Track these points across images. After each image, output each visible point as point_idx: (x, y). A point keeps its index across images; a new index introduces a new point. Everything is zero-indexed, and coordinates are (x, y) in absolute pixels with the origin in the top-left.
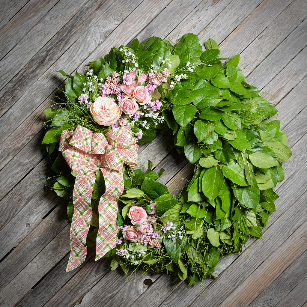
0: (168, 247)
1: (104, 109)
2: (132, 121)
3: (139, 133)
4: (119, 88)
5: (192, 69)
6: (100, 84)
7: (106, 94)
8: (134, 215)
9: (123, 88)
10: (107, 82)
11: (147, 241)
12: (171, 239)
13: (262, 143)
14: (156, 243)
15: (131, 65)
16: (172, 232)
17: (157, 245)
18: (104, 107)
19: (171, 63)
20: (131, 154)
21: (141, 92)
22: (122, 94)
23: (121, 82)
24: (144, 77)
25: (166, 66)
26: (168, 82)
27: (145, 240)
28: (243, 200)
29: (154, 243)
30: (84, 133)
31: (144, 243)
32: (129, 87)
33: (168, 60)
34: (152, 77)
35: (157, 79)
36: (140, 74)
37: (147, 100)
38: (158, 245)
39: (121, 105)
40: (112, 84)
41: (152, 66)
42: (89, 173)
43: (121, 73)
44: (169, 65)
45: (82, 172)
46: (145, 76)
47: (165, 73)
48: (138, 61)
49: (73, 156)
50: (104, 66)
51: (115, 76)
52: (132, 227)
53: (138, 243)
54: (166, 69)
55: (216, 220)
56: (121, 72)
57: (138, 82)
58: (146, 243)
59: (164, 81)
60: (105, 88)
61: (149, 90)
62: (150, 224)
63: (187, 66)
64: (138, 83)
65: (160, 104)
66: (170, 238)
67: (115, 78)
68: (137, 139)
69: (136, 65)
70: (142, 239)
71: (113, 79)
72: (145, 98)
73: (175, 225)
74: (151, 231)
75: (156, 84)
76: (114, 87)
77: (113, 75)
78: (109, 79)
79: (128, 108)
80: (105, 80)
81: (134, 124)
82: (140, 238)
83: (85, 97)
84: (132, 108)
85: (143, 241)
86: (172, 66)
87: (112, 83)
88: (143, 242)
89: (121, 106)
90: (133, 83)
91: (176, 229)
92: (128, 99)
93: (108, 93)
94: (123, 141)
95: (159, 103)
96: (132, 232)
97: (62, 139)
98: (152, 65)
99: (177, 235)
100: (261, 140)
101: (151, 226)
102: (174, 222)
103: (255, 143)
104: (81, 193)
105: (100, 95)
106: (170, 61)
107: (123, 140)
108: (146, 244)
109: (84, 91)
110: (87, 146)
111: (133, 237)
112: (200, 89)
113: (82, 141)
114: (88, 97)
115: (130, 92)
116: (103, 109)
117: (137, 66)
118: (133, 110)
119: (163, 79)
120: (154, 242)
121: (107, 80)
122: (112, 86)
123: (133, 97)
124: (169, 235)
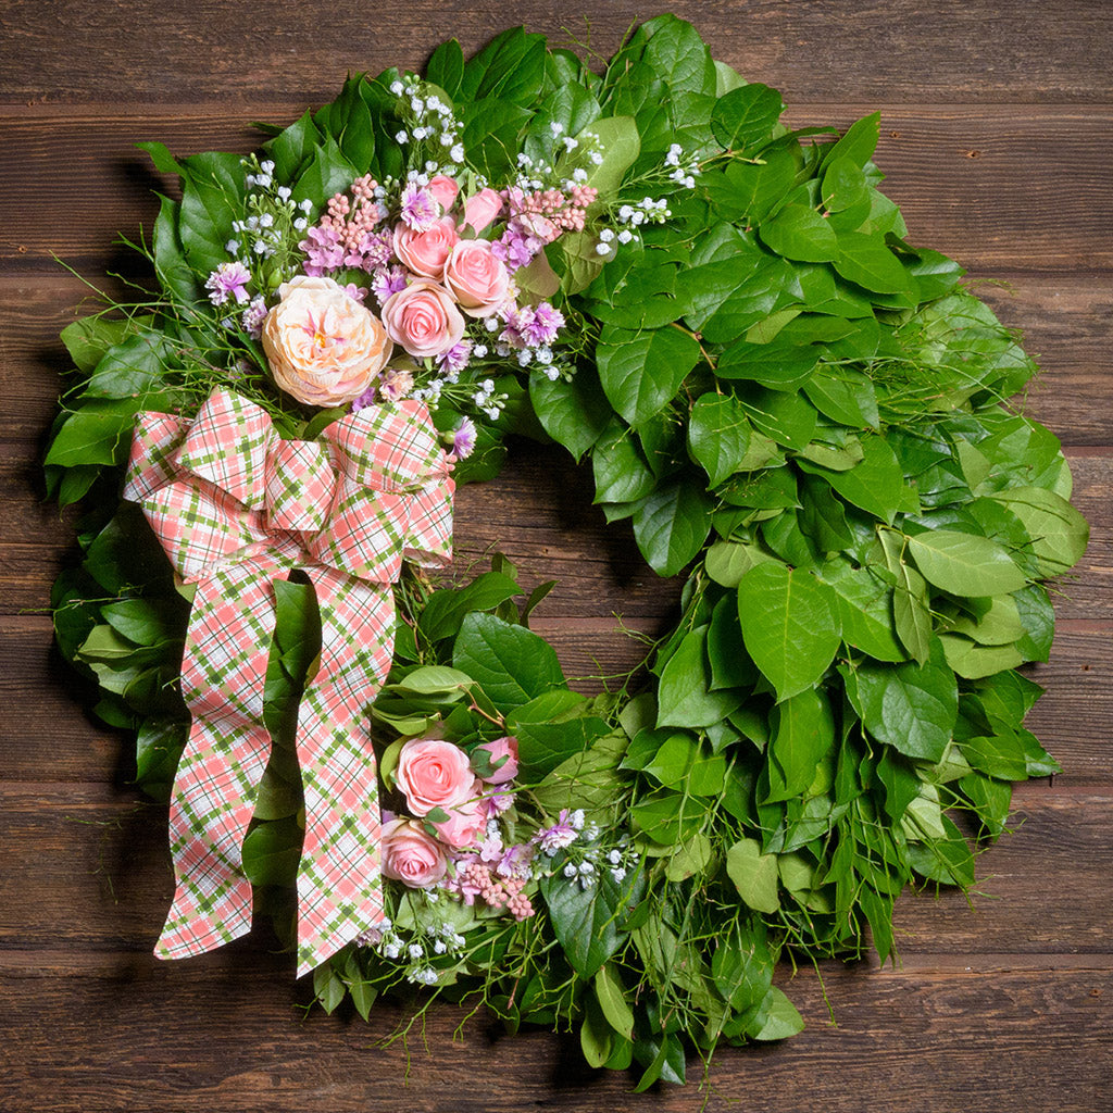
0: (561, 915)
1: (318, 332)
2: (430, 382)
3: (460, 434)
4: (382, 242)
5: (691, 175)
6: (301, 224)
7: (325, 269)
8: (420, 778)
9: (399, 242)
10: (333, 217)
11: (475, 887)
12: (576, 879)
13: (966, 490)
14: (514, 896)
15: (433, 151)
16: (582, 850)
17: (515, 906)
18: (317, 323)
19: (602, 147)
20: (427, 518)
21: (478, 264)
22: (395, 267)
23: (392, 220)
24: (490, 201)
25: (581, 162)
26: (587, 229)
27: (468, 883)
28: (887, 722)
29: (504, 896)
30: (241, 420)
31: (463, 897)
32: (428, 240)
33: (590, 135)
34: (523, 205)
35: (544, 214)
36: (472, 188)
37: (501, 297)
38: (519, 904)
39: (392, 318)
40: (351, 225)
41: (523, 158)
42: (250, 588)
43: (391, 184)
44: (594, 159)
45: (218, 585)
46: (496, 198)
47: (577, 192)
48: (463, 137)
49: (191, 517)
50: (320, 150)
51: (364, 194)
52: (413, 824)
53: (436, 897)
54: (580, 173)
55: (768, 806)
56: (389, 177)
57: (466, 221)
58: (470, 893)
59: (572, 224)
60: (321, 242)
61: (506, 257)
62: (490, 816)
63: (671, 165)
64: (462, 227)
65: (556, 320)
66: (573, 878)
67: (364, 200)
68: (452, 457)
69: (458, 154)
70: (456, 876)
71: (355, 205)
72: (492, 290)
73: (593, 822)
74: (492, 845)
75: (539, 233)
76: (359, 239)
77: (358, 189)
78: (338, 204)
79: (422, 332)
80: (323, 209)
81: (439, 395)
82: (446, 874)
83: (234, 275)
84: (437, 329)
85: (459, 885)
86: (607, 164)
87: (353, 221)
88: (459, 891)
89: (391, 321)
90: (442, 227)
91: (600, 840)
92: (424, 294)
93: (333, 261)
94: (401, 461)
95: (552, 317)
96: (413, 845)
97: (141, 452)
98: (521, 157)
99: (603, 865)
100: (964, 479)
101: (494, 824)
102: (591, 808)
103: (935, 491)
104: (217, 670)
105: (301, 272)
106: (597, 141)
107: (399, 454)
108: (470, 900)
109: (235, 253)
110: (250, 474)
111: (417, 867)
112: (715, 265)
113: (230, 453)
114: (247, 276)
115: (430, 260)
116: (314, 332)
117: (462, 160)
118: (443, 336)
119: (569, 215)
120: (504, 891)
121: (331, 211)
122: (352, 233)
123: (442, 284)
124: (567, 865)
